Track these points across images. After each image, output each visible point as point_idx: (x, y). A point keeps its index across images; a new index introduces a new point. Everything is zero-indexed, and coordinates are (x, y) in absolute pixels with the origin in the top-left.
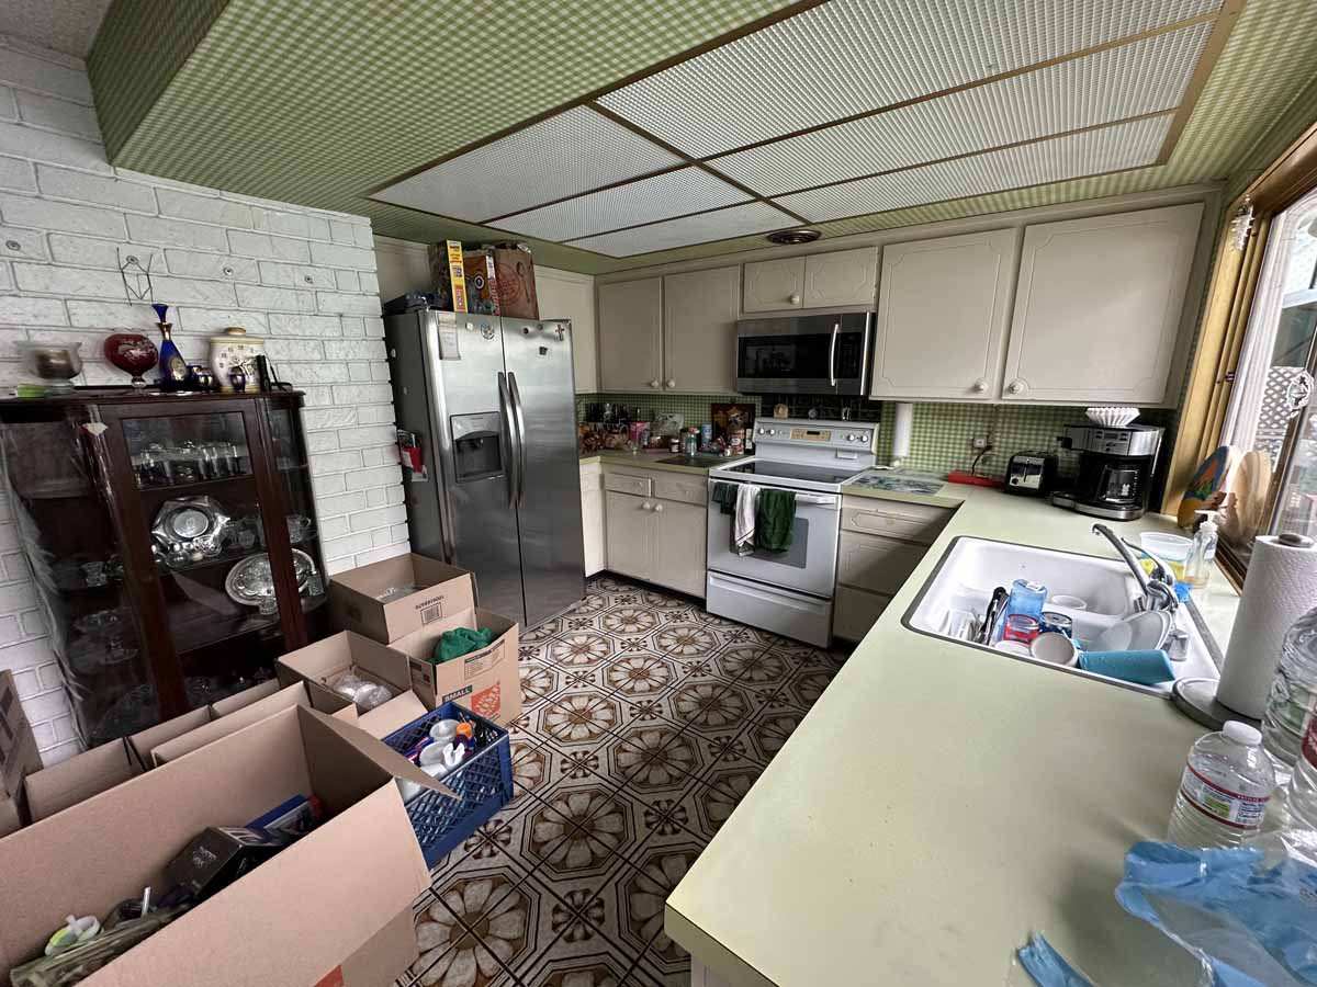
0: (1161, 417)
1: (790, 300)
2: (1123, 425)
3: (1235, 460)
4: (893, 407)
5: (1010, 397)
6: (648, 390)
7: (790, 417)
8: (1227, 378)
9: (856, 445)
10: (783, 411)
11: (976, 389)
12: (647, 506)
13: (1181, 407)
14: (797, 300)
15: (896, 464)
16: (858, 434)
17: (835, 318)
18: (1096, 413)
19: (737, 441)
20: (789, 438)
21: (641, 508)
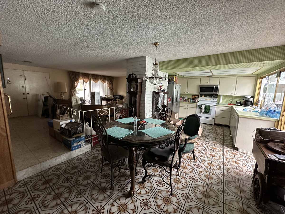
0: (253, 97)
1: (208, 83)
2: (249, 98)
3: (260, 101)
4: (220, 96)
5: (236, 95)
6: (184, 93)
7: (204, 97)
8: (259, 93)
9: (215, 101)
10: (203, 96)
11: (232, 94)
12: (186, 108)
13: (255, 96)
14: (209, 83)
15: (220, 103)
16: (215, 99)
17: (214, 85)
18: (246, 97)
19: (197, 100)
20: (205, 100)
21: (185, 108)
